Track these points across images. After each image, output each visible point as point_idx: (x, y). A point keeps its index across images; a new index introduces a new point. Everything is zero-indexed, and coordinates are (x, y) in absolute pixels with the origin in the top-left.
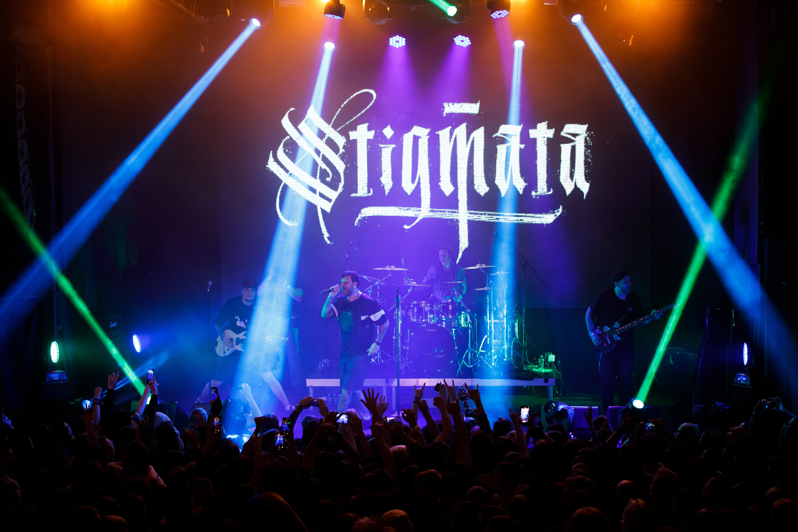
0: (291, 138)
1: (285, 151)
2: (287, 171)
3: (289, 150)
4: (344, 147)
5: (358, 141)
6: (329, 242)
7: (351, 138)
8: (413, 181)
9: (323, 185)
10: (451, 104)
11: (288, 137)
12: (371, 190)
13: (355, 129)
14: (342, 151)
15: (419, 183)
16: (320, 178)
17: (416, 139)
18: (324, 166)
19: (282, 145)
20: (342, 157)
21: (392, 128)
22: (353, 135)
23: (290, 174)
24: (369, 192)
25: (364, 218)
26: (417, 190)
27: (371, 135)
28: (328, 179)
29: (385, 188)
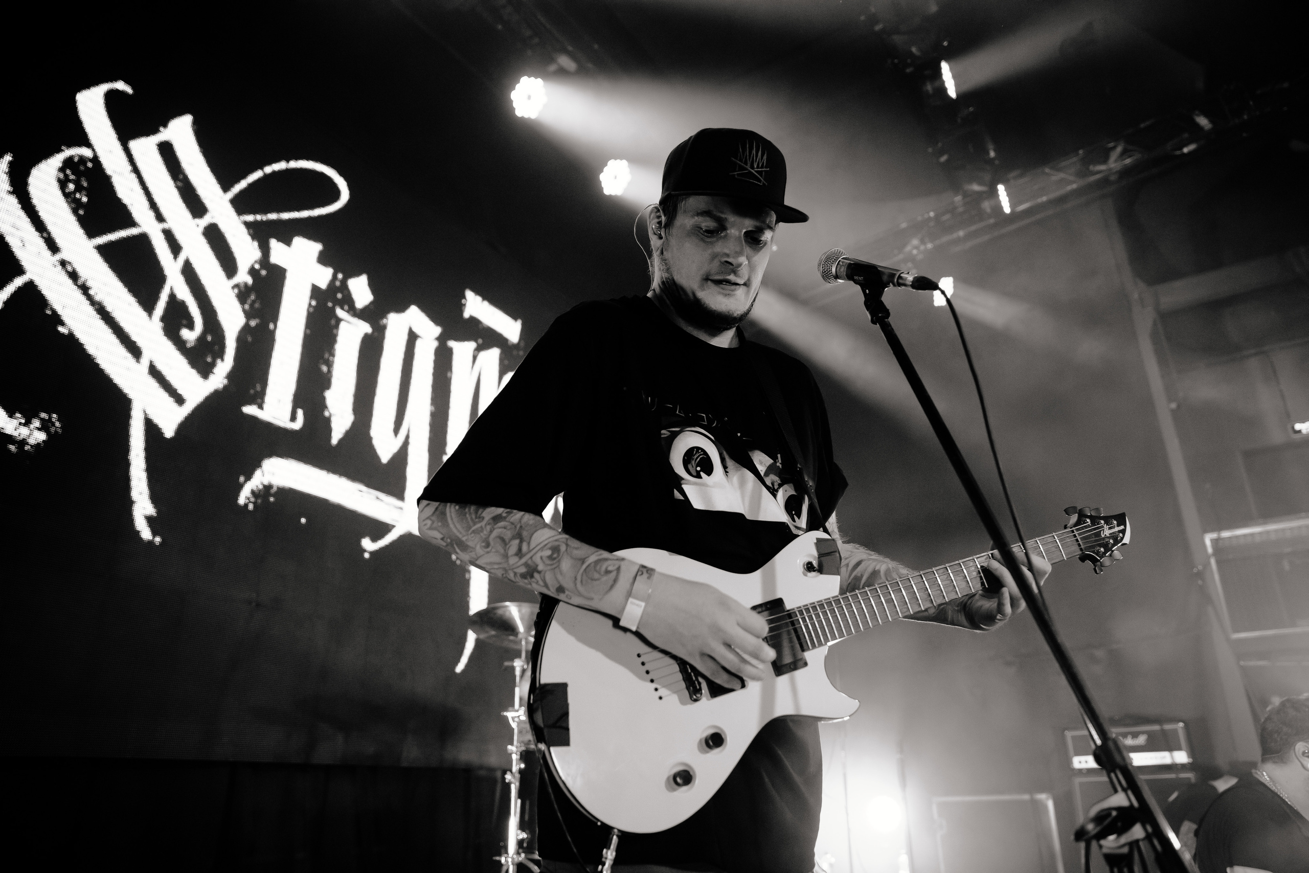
0: (96, 160)
1: (63, 184)
2: (53, 247)
3: (79, 188)
4: (252, 272)
5: (289, 275)
6: (146, 534)
7: (274, 259)
8: (396, 431)
9: (168, 346)
10: (479, 299)
11: (86, 152)
12: (300, 413)
13: (288, 242)
14: (243, 277)
15: (406, 443)
16: (163, 319)
17: (412, 337)
18: (184, 294)
19: (57, 161)
20: (243, 294)
21: (372, 285)
22: (279, 253)
23: (63, 263)
24: (293, 418)
25: (268, 488)
26: (401, 458)
27: (323, 276)
28: (190, 336)
29: (334, 425)
